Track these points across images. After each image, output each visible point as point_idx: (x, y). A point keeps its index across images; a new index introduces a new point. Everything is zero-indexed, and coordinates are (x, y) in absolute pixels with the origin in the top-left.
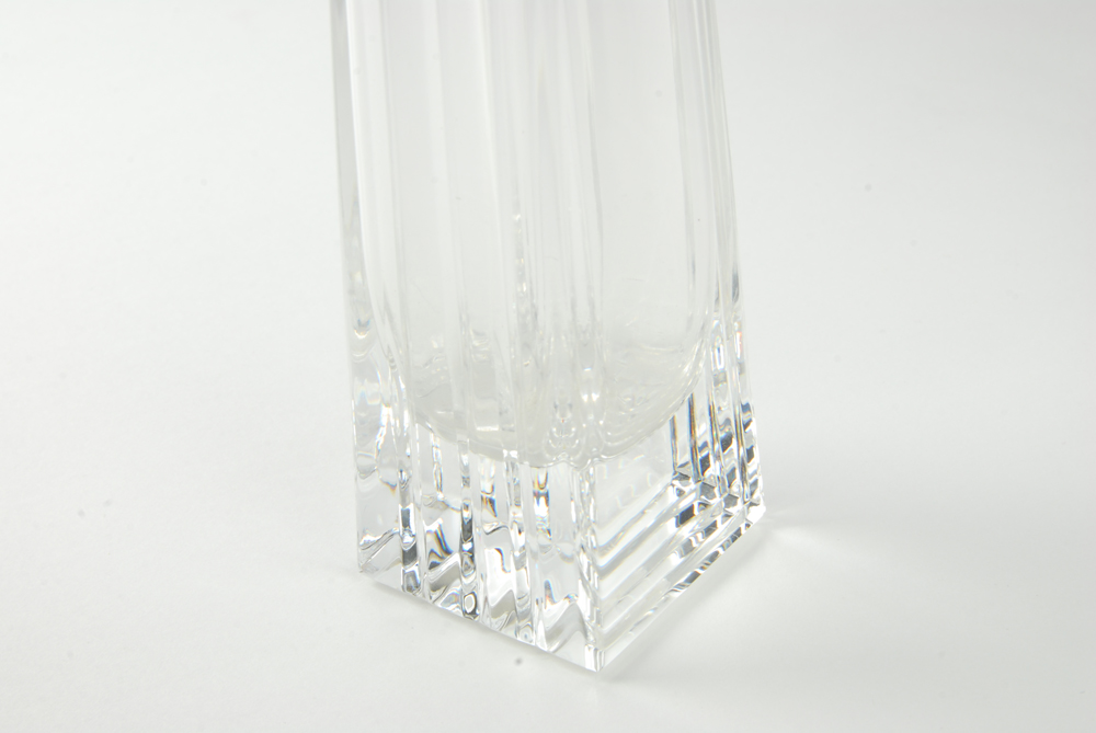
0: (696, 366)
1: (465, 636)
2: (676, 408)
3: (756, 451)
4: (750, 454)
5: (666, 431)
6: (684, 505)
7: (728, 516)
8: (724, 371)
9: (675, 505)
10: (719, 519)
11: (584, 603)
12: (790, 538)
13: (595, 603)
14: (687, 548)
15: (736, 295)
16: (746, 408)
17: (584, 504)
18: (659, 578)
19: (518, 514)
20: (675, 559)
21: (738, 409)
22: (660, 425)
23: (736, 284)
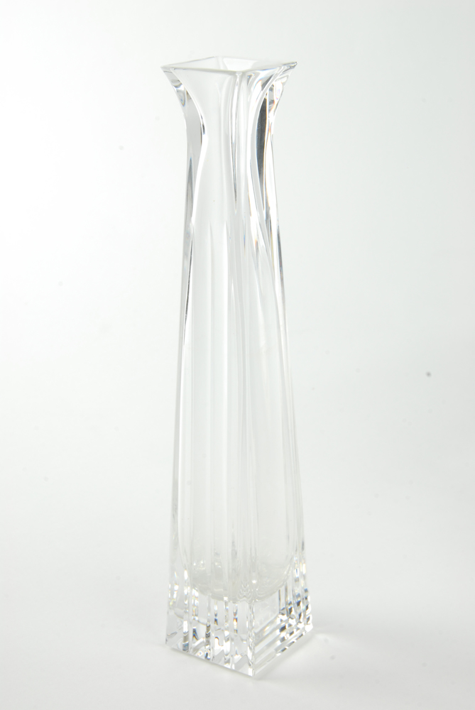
0: (288, 572)
1: (205, 666)
2: (281, 587)
3: (309, 606)
4: (307, 607)
5: (276, 595)
6: (283, 624)
7: (298, 629)
8: (298, 578)
9: (280, 625)
10: (295, 630)
11: (250, 654)
12: (321, 637)
13: (253, 654)
14: (283, 639)
15: (303, 548)
16: (306, 591)
17: (251, 622)
18: (272, 649)
19: (227, 625)
20: (279, 643)
21: (303, 591)
22: (275, 592)
23: (303, 544)
